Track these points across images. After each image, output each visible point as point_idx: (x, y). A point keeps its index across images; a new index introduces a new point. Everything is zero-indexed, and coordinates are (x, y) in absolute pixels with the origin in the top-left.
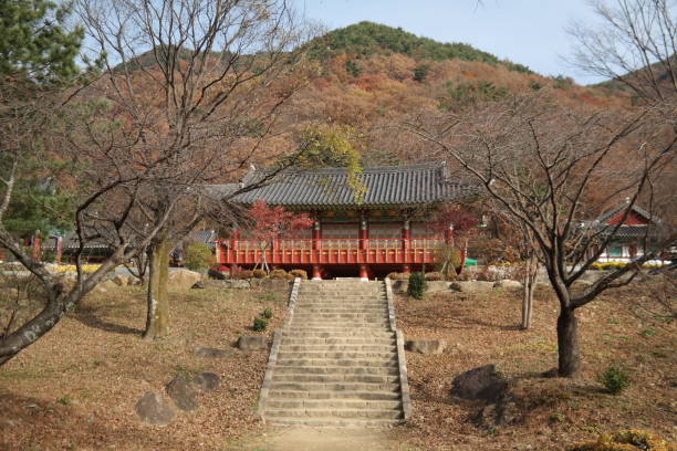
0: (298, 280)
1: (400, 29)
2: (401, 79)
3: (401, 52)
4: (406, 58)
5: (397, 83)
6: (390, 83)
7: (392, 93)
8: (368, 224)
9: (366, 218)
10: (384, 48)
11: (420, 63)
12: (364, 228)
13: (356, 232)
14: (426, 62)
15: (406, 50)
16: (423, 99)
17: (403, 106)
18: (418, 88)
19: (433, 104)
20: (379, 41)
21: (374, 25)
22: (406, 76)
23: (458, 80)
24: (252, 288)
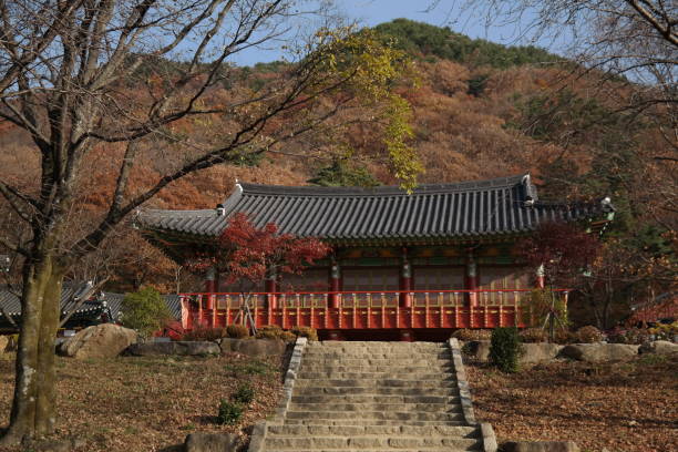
0: (302, 341)
1: (447, 28)
2: (451, 94)
3: (450, 58)
4: (458, 65)
5: (445, 98)
6: (434, 98)
7: (437, 111)
8: (413, 268)
9: (410, 260)
10: (425, 54)
11: (475, 72)
12: (407, 275)
13: (394, 281)
14: (485, 70)
15: (456, 55)
16: (482, 116)
17: (454, 127)
18: (473, 103)
19: (496, 122)
20: (420, 43)
21: (413, 24)
22: (458, 88)
23: (529, 93)
24: (223, 354)
